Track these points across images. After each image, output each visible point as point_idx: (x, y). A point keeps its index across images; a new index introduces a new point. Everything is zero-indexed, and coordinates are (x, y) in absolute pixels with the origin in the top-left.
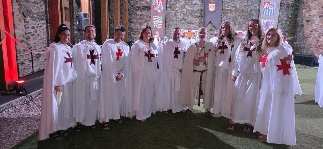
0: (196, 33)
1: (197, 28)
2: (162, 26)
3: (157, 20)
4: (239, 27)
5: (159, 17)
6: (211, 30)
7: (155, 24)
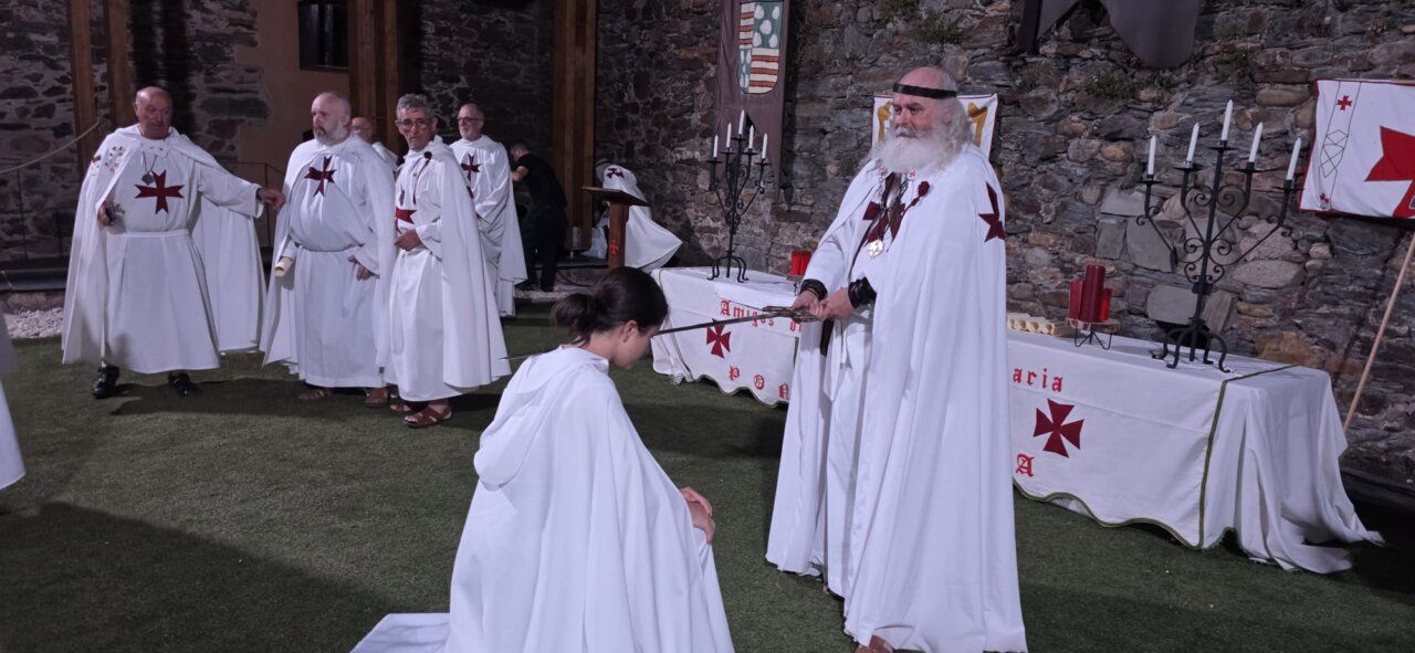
2: (774, 79)
3: (749, 35)
5: (759, 12)
6: (1103, 92)
7: (744, 68)
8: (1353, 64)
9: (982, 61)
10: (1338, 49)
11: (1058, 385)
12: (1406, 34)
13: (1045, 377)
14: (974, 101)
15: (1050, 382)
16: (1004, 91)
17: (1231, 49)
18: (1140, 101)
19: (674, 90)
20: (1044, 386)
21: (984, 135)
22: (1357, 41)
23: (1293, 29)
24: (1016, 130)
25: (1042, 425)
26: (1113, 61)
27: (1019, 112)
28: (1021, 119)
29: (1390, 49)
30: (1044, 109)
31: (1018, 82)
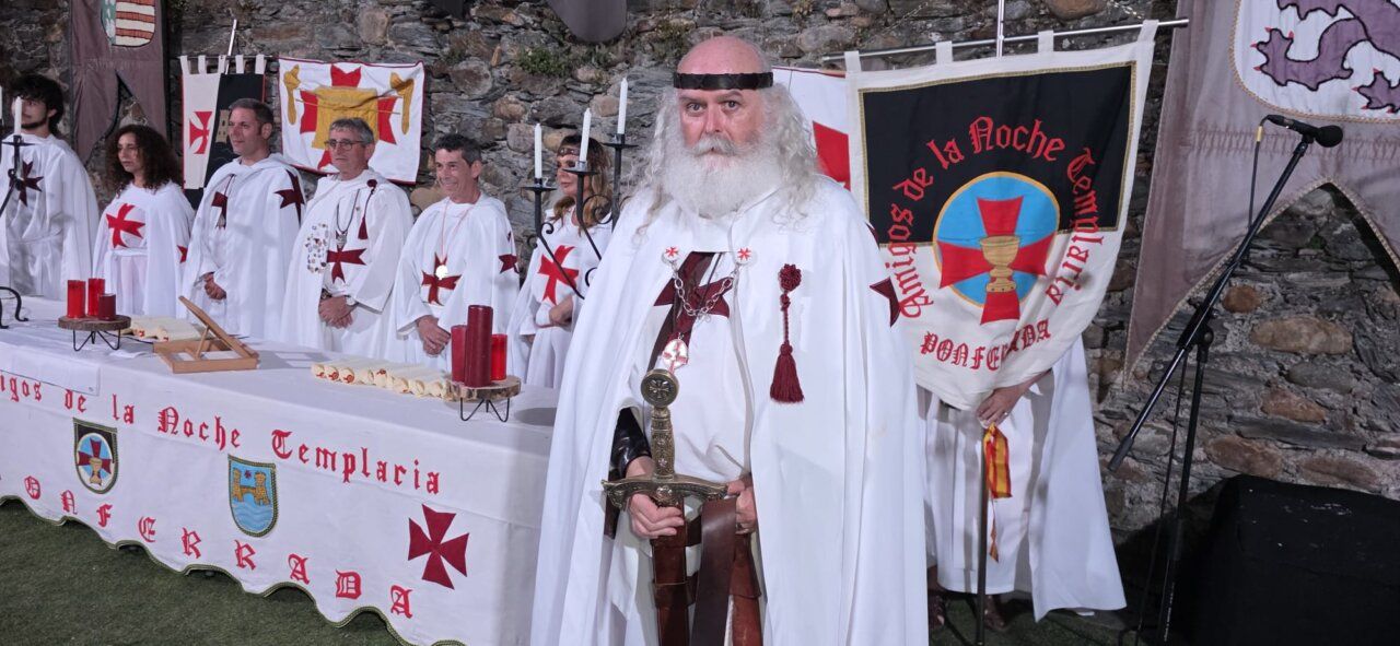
0: (398, 106)
1: (410, 45)
2: (150, 27)
4: (864, 21)
6: (539, 69)
7: (108, 11)
8: (784, 50)
9: (402, 21)
10: (768, 32)
11: (434, 485)
12: (830, 19)
13: (417, 472)
14: (397, 71)
15: (424, 479)
16: (431, 61)
17: (666, 26)
18: (579, 82)
19: (21, 36)
20: (417, 486)
21: (411, 114)
22: (785, 23)
23: (724, 6)
24: (449, 110)
25: (418, 545)
26: (545, 31)
27: (451, 88)
28: (452, 96)
29: (817, 34)
30: (476, 86)
31: (446, 50)
